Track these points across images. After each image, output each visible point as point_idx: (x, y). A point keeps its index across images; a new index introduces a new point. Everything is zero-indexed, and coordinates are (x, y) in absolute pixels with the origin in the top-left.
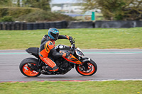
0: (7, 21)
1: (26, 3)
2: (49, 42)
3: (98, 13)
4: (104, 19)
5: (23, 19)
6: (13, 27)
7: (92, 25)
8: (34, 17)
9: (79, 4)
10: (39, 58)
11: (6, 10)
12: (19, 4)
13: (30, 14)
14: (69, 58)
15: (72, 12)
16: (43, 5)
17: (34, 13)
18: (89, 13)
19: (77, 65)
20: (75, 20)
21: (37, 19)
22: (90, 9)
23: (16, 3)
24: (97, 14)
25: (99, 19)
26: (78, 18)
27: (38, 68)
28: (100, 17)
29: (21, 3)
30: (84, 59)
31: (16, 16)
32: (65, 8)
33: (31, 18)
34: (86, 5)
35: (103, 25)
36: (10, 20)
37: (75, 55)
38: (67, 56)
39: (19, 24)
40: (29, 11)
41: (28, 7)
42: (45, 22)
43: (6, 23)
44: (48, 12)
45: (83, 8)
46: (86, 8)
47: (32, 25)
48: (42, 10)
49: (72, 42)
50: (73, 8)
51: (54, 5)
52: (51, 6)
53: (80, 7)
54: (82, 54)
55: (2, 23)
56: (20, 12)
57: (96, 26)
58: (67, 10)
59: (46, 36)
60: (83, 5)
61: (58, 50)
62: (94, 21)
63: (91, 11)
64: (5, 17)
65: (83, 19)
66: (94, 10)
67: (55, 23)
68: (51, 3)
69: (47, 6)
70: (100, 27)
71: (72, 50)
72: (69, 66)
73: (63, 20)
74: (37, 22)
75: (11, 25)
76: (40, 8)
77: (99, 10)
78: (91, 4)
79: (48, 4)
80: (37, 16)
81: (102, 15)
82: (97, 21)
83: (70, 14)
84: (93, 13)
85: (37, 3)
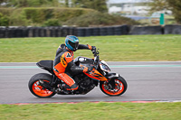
0: (52, 25)
1: (76, 3)
2: (67, 53)
3: (168, 16)
4: (175, 23)
5: (73, 23)
6: (60, 33)
7: (160, 30)
8: (86, 20)
9: (145, 4)
10: (53, 74)
11: (51, 11)
12: (67, 4)
13: (82, 16)
14: (91, 73)
15: (135, 13)
16: (98, 5)
17: (86, 15)
18: (157, 15)
19: (102, 83)
20: (139, 24)
21: (90, 23)
22: (158, 10)
23: (64, 2)
24: (166, 17)
25: (170, 23)
26: (143, 21)
27: (53, 87)
28: (170, 20)
29: (70, 3)
30: (110, 75)
31: (64, 19)
32: (126, 9)
33: (82, 22)
34: (153, 4)
35: (175, 30)
36: (56, 24)
37: (99, 69)
38: (88, 71)
39: (68, 29)
40: (80, 13)
41: (79, 8)
42: (100, 26)
43: (51, 28)
44: (105, 14)
45: (150, 8)
46: (153, 9)
47: (84, 30)
48: (96, 11)
49: (95, 54)
50: (137, 9)
51: (112, 5)
52: (108, 6)
53: (145, 7)
54: (108, 69)
55: (46, 28)
56: (69, 14)
57: (166, 31)
58: (128, 11)
59: (63, 46)
60: (149, 4)
61: (78, 63)
62: (163, 25)
63: (159, 12)
64: (49, 20)
65: (149, 22)
66: (163, 12)
67: (113, 28)
68: (108, 3)
69: (103, 7)
70: (170, 33)
71: (96, 64)
72: (91, 84)
73: (124, 24)
74: (90, 27)
75: (57, 31)
76: (94, 8)
77: (169, 12)
78: (160, 4)
79: (105, 4)
80: (90, 19)
81: (173, 18)
82: (167, 26)
83: (132, 16)
84: (162, 15)
85: (91, 3)
